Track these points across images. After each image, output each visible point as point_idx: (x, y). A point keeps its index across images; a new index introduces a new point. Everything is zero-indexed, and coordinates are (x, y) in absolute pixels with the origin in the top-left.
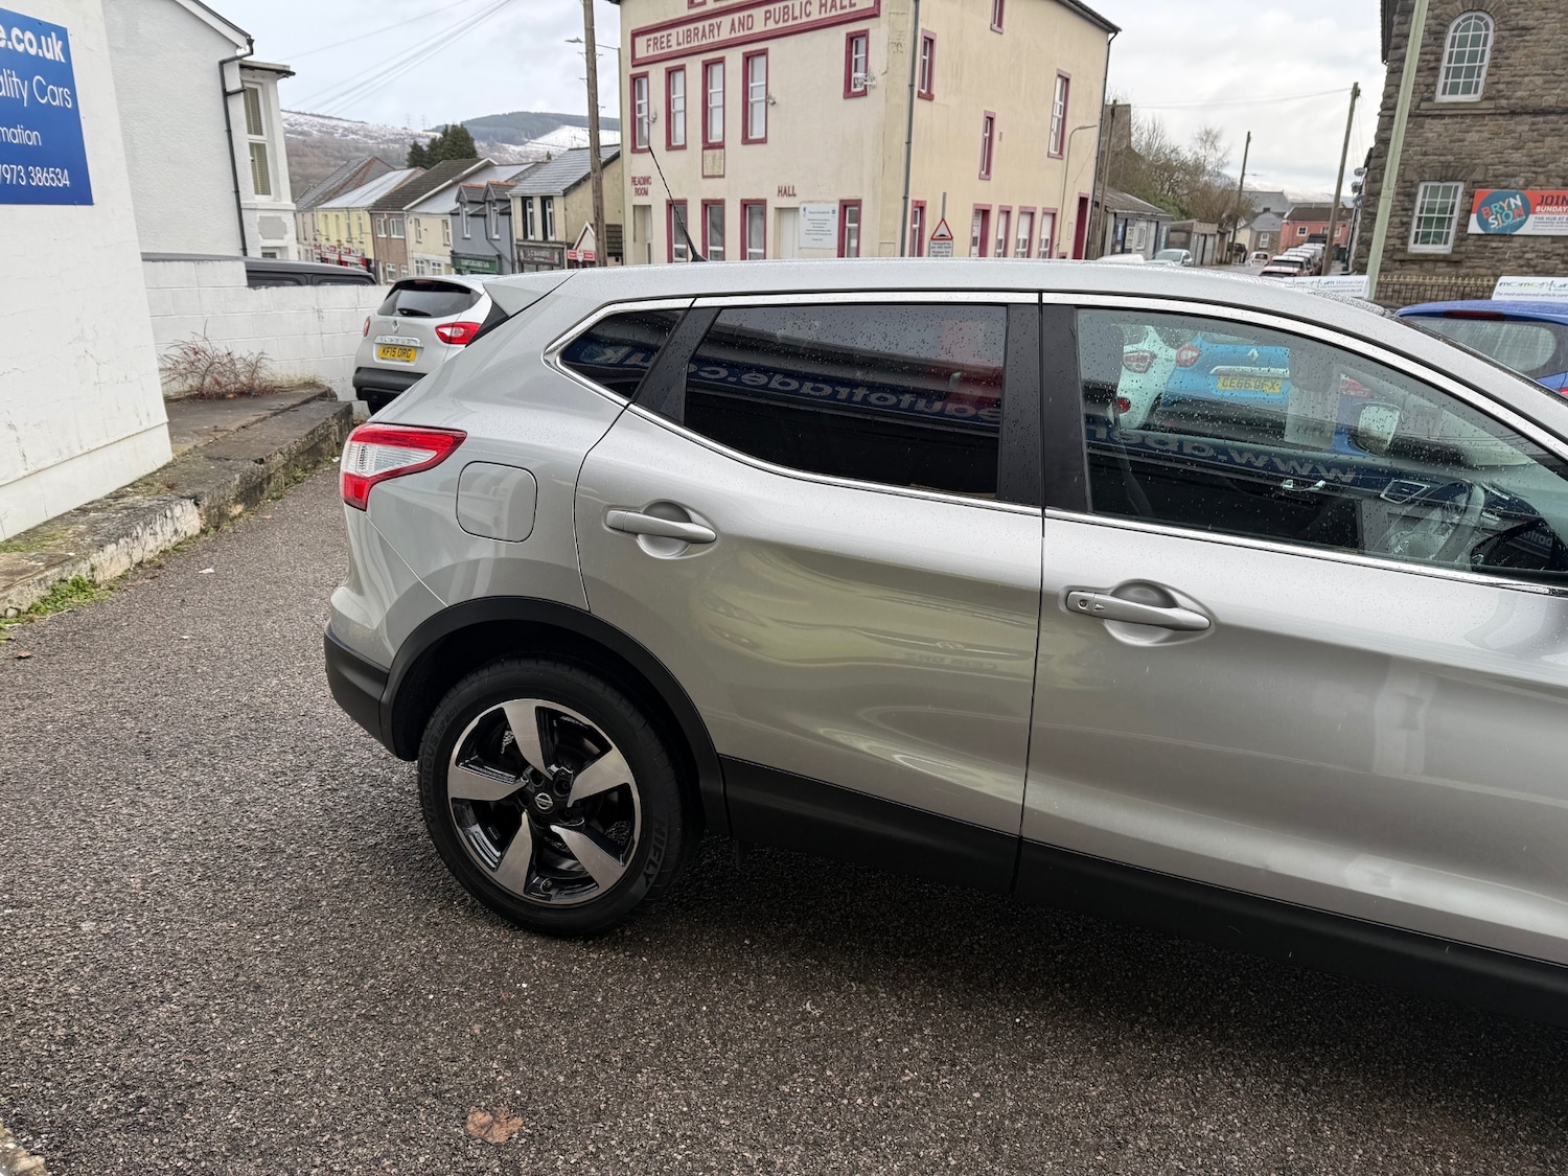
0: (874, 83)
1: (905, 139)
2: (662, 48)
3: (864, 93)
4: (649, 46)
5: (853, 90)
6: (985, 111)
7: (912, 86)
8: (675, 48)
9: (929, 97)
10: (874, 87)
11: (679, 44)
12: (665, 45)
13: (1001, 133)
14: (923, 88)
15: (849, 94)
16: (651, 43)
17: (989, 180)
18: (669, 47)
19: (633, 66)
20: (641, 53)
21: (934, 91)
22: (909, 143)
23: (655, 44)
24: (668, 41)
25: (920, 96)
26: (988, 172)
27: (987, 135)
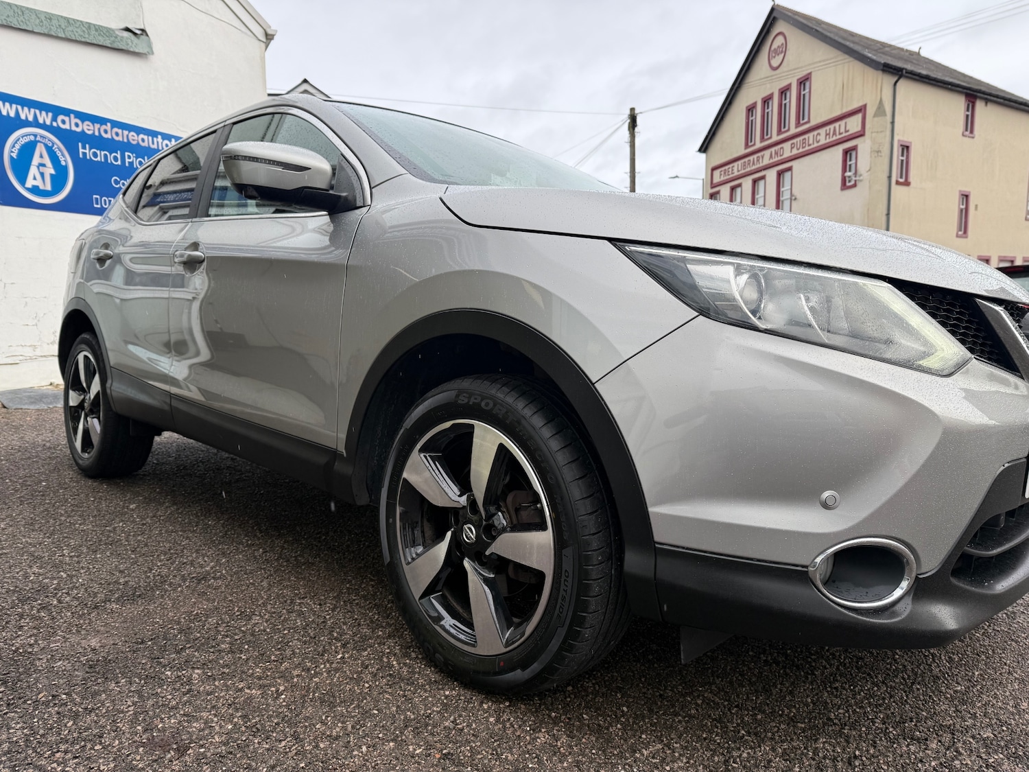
0: (861, 178)
1: (885, 212)
2: (729, 175)
3: (855, 185)
4: (721, 175)
5: (848, 184)
6: (960, 191)
7: (890, 177)
8: (736, 173)
9: (907, 183)
10: (861, 181)
11: (738, 171)
12: (730, 173)
13: (976, 206)
14: (901, 177)
15: (844, 185)
16: (723, 173)
17: (966, 237)
18: (733, 173)
19: (712, 188)
20: (717, 179)
21: (911, 179)
22: (888, 214)
23: (725, 173)
24: (732, 170)
25: (898, 183)
26: (965, 232)
27: (964, 207)
